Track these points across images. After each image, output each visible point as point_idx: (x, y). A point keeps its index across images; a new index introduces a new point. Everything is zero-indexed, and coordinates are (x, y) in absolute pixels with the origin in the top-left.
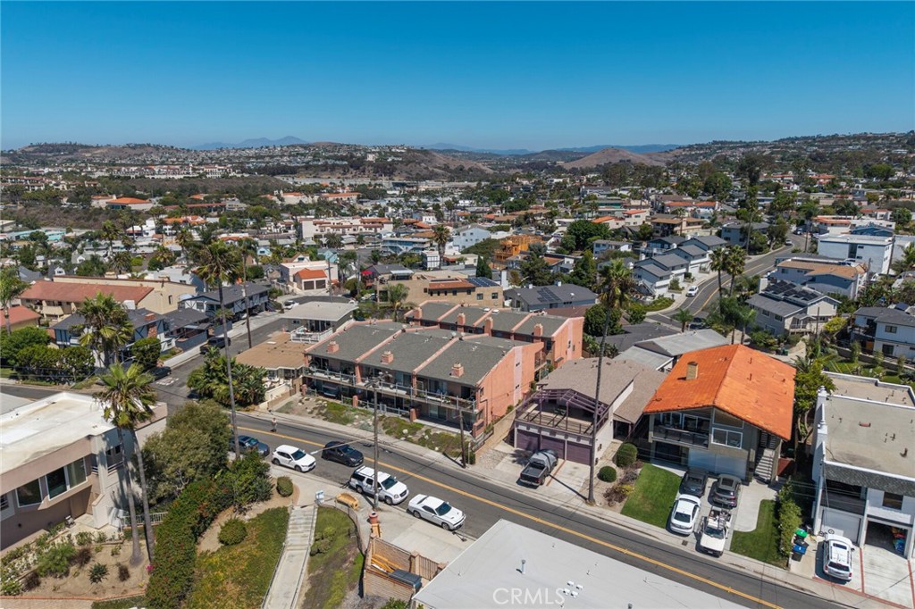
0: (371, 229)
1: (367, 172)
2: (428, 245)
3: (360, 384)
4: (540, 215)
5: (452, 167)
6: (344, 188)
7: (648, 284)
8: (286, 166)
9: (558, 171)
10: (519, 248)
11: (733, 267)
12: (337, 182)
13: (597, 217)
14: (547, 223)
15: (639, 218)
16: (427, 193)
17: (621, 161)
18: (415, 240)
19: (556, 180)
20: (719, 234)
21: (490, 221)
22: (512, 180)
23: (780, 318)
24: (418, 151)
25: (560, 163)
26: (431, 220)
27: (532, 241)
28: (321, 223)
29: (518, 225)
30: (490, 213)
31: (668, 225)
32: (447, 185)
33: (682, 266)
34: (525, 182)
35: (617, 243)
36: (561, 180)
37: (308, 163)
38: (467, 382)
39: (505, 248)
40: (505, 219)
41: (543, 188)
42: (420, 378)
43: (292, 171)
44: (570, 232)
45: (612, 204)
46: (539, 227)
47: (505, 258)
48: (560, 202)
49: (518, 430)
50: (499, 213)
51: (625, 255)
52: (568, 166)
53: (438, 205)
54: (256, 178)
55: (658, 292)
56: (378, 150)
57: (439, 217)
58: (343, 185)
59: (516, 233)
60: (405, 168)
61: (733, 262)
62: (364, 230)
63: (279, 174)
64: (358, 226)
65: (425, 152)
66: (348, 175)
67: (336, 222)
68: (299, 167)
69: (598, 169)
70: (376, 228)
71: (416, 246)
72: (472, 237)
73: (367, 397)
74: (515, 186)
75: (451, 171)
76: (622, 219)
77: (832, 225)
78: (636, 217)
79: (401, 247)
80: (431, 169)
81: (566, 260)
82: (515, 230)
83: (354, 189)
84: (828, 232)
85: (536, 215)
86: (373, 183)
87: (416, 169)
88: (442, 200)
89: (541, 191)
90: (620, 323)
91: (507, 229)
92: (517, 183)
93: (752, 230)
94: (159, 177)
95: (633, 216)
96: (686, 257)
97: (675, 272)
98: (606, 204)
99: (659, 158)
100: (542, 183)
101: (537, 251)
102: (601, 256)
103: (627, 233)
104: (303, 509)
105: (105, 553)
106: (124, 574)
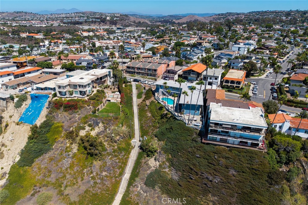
0: (116, 44)
1: (107, 24)
2: (135, 49)
3: (136, 71)
4: (167, 40)
6: (101, 30)
7: (192, 57)
8: (78, 21)
9: (173, 23)
10: (162, 49)
12: (98, 27)
13: (183, 40)
14: (169, 42)
15: (193, 41)
16: (130, 32)
17: (195, 20)
18: (131, 47)
19: (172, 28)
20: (212, 45)
21: (152, 41)
22: (158, 27)
23: (216, 63)
24: (124, 15)
25: (174, 20)
26: (134, 41)
27: (165, 47)
28: (101, 42)
29: (161, 43)
30: (152, 39)
31: (200, 43)
32: (136, 28)
33: (201, 53)
34: (162, 28)
35: (187, 48)
36: (174, 28)
37: (86, 20)
38: (155, 69)
39: (158, 49)
40: (157, 41)
41: (168, 30)
42: (147, 69)
43: (81, 23)
44: (175, 45)
45: (187, 37)
46: (167, 43)
47: (158, 52)
48: (173, 36)
49: (163, 76)
50: (154, 39)
51: (189, 50)
52: (177, 22)
53: (135, 36)
54: (70, 26)
55: (194, 59)
56: (110, 15)
57: (136, 40)
58: (100, 29)
59: (161, 45)
60: (120, 22)
62: (114, 44)
63: (76, 24)
64: (112, 43)
66: (101, 25)
67: (105, 42)
68: (83, 22)
69: (187, 23)
70: (117, 44)
71: (132, 49)
72: (148, 46)
73: (137, 73)
74: (159, 29)
75: (136, 23)
76: (189, 41)
77: (241, 43)
78: (193, 40)
79: (127, 49)
80: (129, 22)
81: (174, 52)
82: (160, 44)
83: (105, 30)
84: (240, 45)
85: (166, 40)
86: (110, 28)
87: (124, 23)
88: (136, 35)
89: (167, 31)
90: (183, 63)
91: (158, 44)
92: (160, 28)
93: (220, 44)
94: (37, 25)
96: (202, 51)
97: (199, 55)
98: (186, 37)
99: (208, 19)
100: (168, 29)
101: (166, 50)
102: (183, 51)
103: (190, 45)
104: (134, 84)
105: (111, 87)
106: (114, 89)
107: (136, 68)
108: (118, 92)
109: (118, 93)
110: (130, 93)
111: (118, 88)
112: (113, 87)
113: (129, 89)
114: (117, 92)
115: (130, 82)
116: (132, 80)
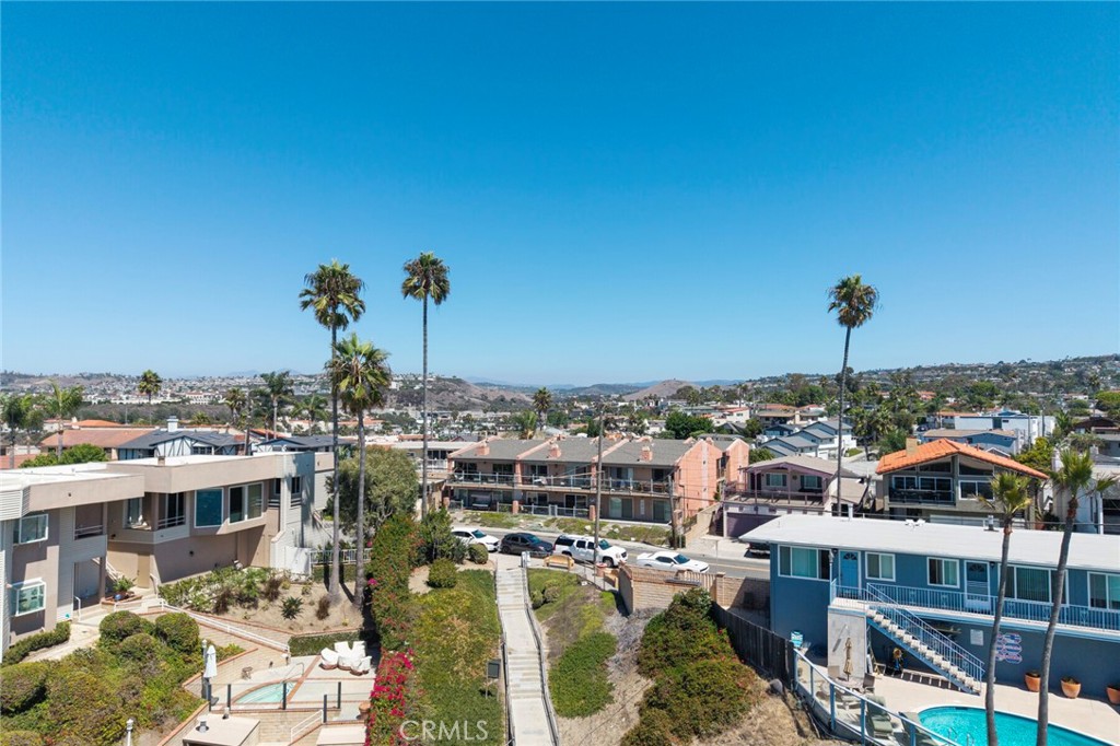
1: (389, 401)
3: (520, 487)
5: (491, 399)
11: (883, 425)
24: (450, 380)
31: (779, 418)
32: (488, 415)
34: (584, 407)
38: (660, 464)
42: (602, 467)
49: (729, 514)
56: (401, 378)
61: (881, 419)
65: (459, 382)
73: (522, 502)
75: (490, 402)
80: (466, 398)
86: (398, 412)
87: (449, 399)
94: (128, 402)
95: (735, 414)
96: (813, 441)
104: (508, 571)
105: (295, 592)
106: (323, 612)
107: (523, 463)
108: (359, 646)
109: (355, 654)
110: (477, 649)
111: (366, 603)
112: (319, 590)
113: (469, 615)
114: (342, 646)
115: (476, 555)
116: (489, 541)
